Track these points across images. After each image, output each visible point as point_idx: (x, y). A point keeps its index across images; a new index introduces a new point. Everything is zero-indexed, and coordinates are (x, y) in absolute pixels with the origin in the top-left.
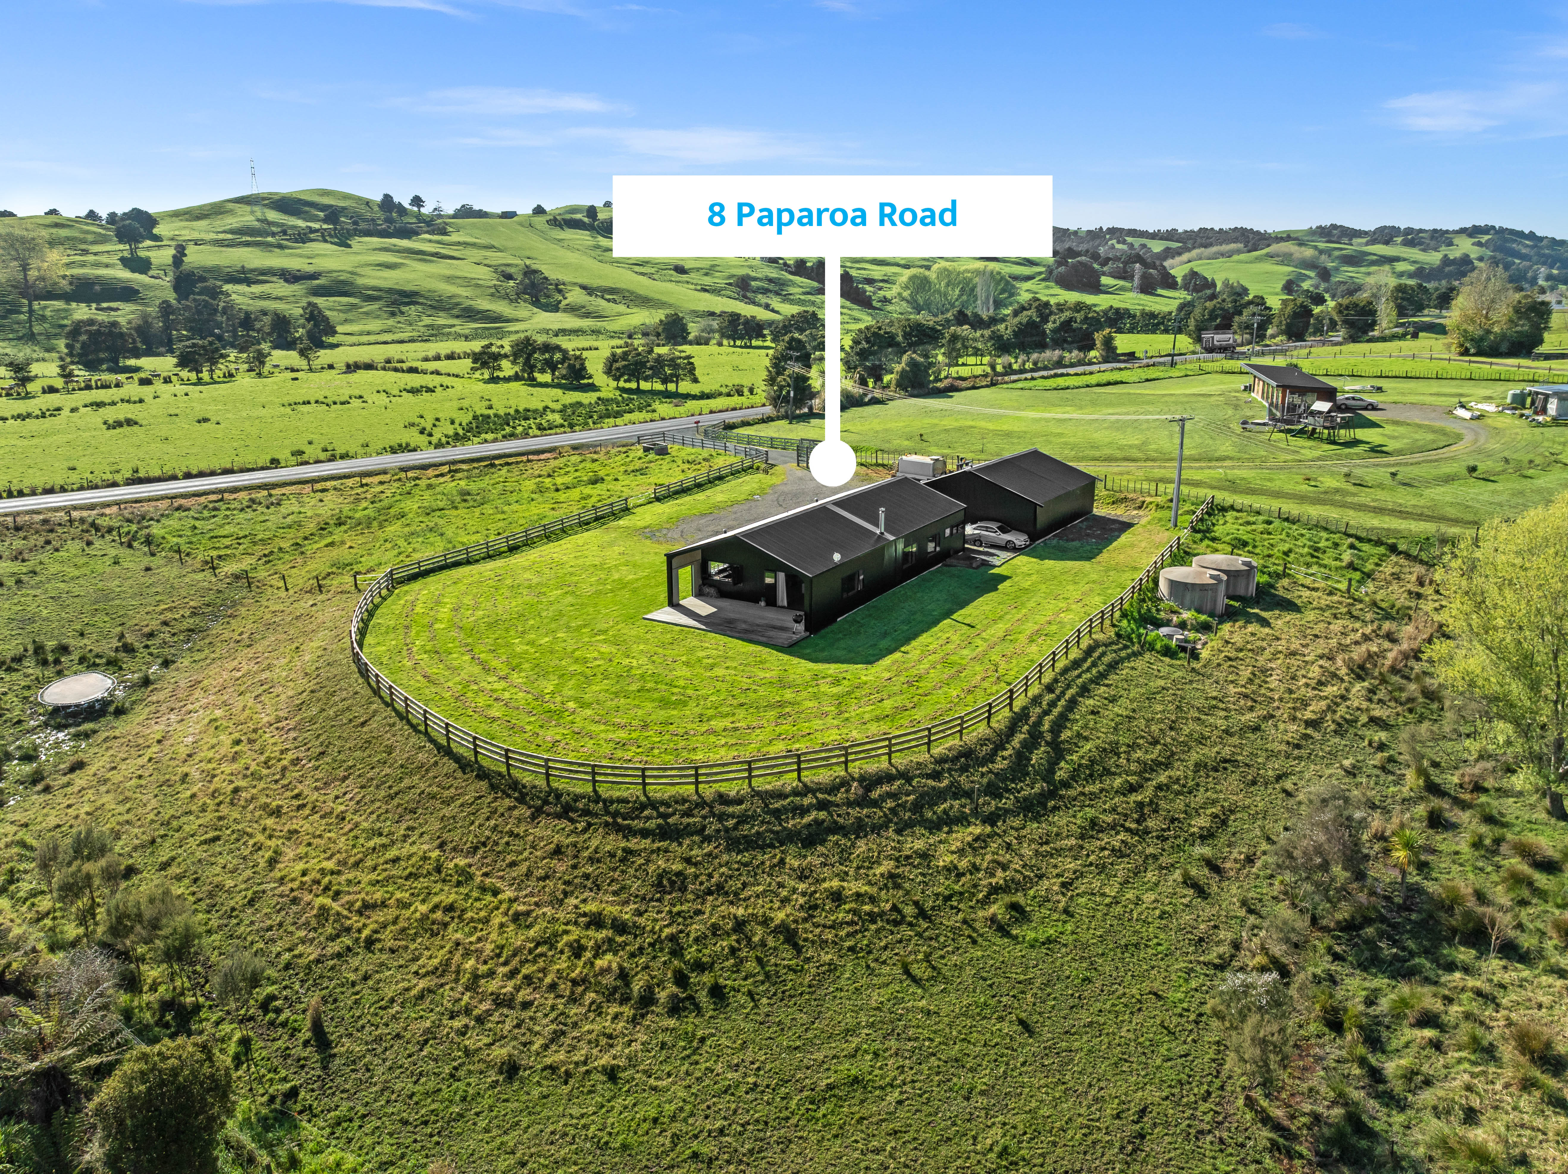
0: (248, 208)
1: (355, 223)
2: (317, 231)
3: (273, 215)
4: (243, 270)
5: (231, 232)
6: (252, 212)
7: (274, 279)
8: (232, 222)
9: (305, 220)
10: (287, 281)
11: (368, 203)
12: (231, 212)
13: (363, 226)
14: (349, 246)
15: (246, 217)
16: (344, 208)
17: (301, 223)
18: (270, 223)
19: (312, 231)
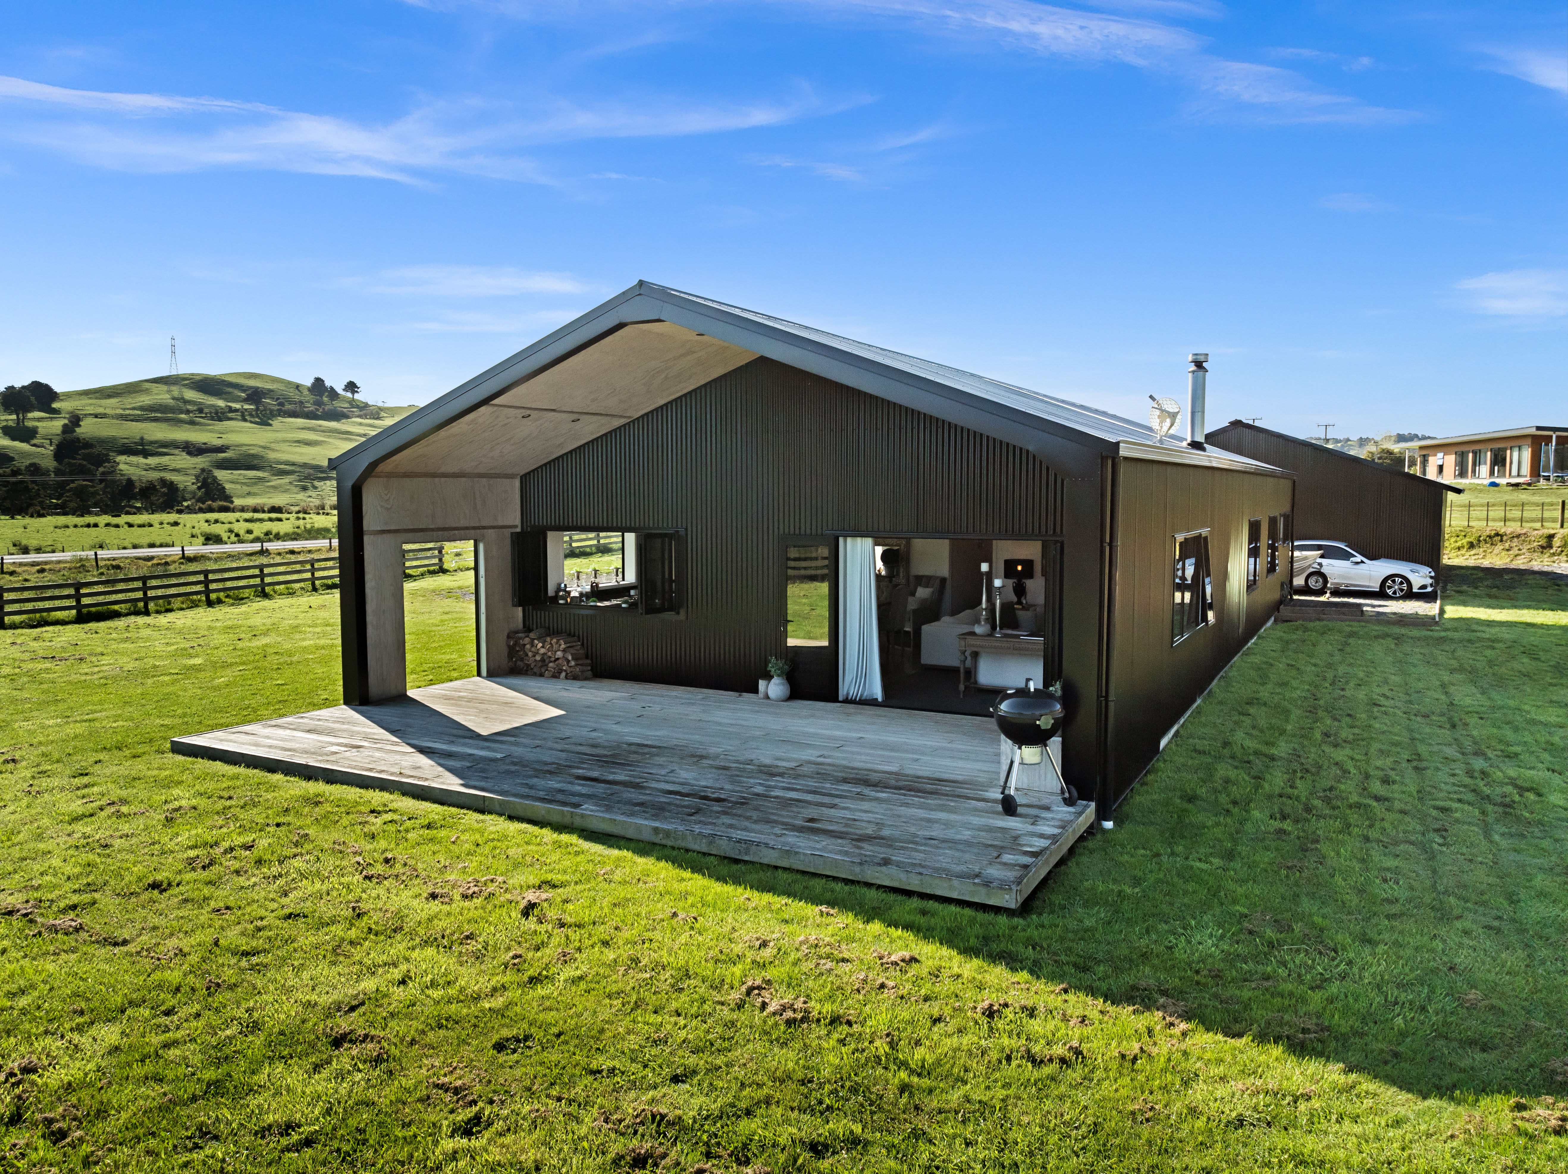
0: (165, 388)
1: (281, 404)
2: (236, 410)
3: (191, 395)
4: (142, 442)
5: (141, 408)
6: (169, 392)
7: (176, 451)
8: (145, 400)
9: (226, 400)
10: (190, 453)
11: (298, 387)
12: (147, 391)
13: (288, 407)
14: (270, 425)
15: (162, 396)
16: (270, 391)
17: (221, 403)
18: (186, 402)
19: (231, 410)
